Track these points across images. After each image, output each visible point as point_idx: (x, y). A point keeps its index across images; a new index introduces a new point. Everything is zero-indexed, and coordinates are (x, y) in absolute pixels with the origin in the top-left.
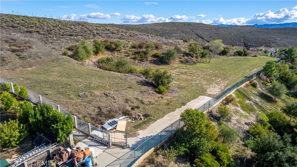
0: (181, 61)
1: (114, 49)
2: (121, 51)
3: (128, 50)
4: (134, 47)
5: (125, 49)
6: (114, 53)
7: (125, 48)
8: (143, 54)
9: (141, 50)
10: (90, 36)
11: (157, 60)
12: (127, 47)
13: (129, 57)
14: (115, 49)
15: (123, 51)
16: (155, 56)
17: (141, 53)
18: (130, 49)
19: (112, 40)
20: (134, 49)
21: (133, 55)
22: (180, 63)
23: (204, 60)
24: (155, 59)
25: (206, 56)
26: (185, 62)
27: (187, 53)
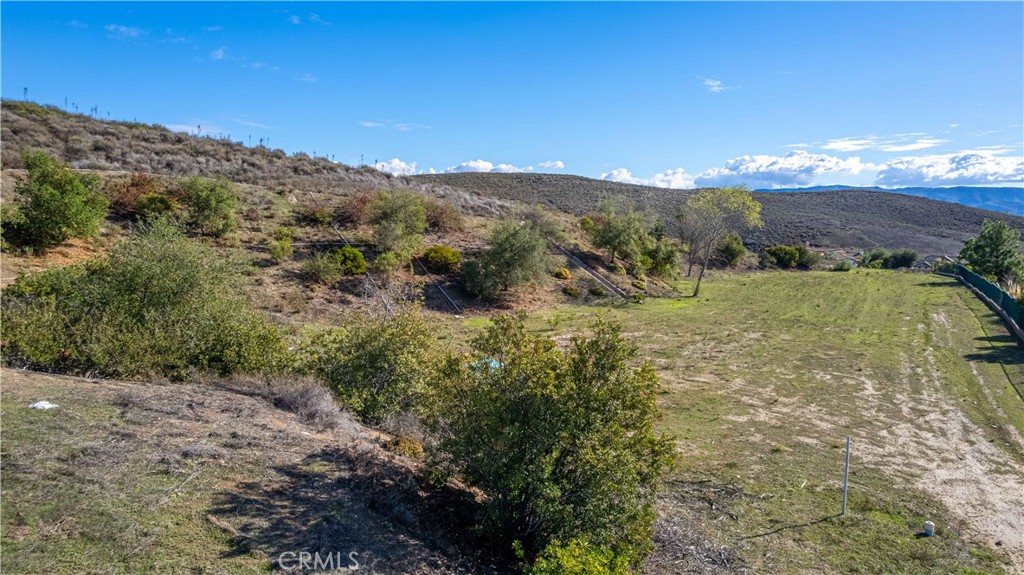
0: (565, 291)
2: (229, 235)
3: (270, 235)
4: (309, 219)
5: (254, 229)
7: (255, 224)
8: (362, 255)
9: (348, 235)
11: (441, 282)
12: (271, 217)
13: (272, 271)
16: (425, 264)
17: (348, 249)
18: (285, 230)
20: (308, 229)
21: (297, 256)
22: (563, 297)
23: (663, 284)
24: (427, 280)
25: (668, 266)
26: (586, 291)
27: (583, 253)
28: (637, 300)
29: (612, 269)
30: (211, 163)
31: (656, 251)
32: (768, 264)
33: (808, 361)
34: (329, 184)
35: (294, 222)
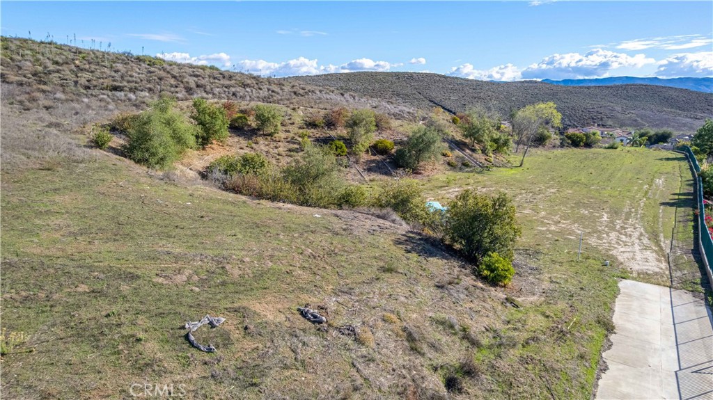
0: (449, 164)
1: (254, 129)
2: (276, 135)
3: (295, 134)
4: (312, 125)
5: (286, 131)
6: (257, 143)
7: (287, 128)
8: (344, 145)
9: (333, 133)
10: (177, 92)
11: (385, 160)
12: (293, 124)
14: (259, 129)
15: (283, 135)
16: (376, 149)
17: (338, 142)
18: (301, 131)
19: (244, 105)
20: (313, 130)
22: (448, 168)
23: (502, 158)
24: (377, 158)
25: (505, 148)
26: (460, 164)
27: (457, 141)
28: (488, 169)
29: (474, 151)
30: (254, 92)
31: (498, 139)
32: (566, 144)
33: (579, 204)
34: (315, 102)
35: (305, 126)
